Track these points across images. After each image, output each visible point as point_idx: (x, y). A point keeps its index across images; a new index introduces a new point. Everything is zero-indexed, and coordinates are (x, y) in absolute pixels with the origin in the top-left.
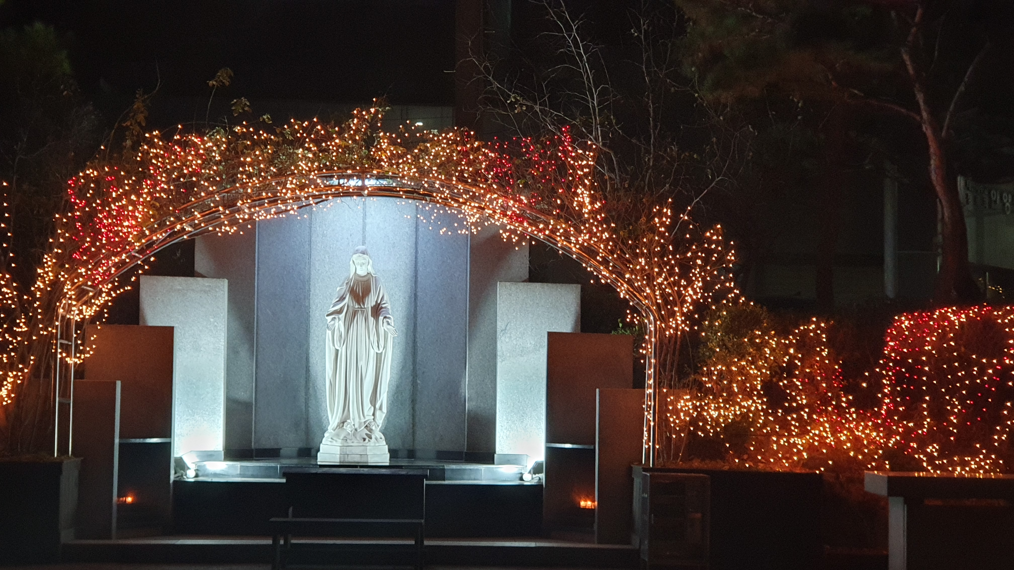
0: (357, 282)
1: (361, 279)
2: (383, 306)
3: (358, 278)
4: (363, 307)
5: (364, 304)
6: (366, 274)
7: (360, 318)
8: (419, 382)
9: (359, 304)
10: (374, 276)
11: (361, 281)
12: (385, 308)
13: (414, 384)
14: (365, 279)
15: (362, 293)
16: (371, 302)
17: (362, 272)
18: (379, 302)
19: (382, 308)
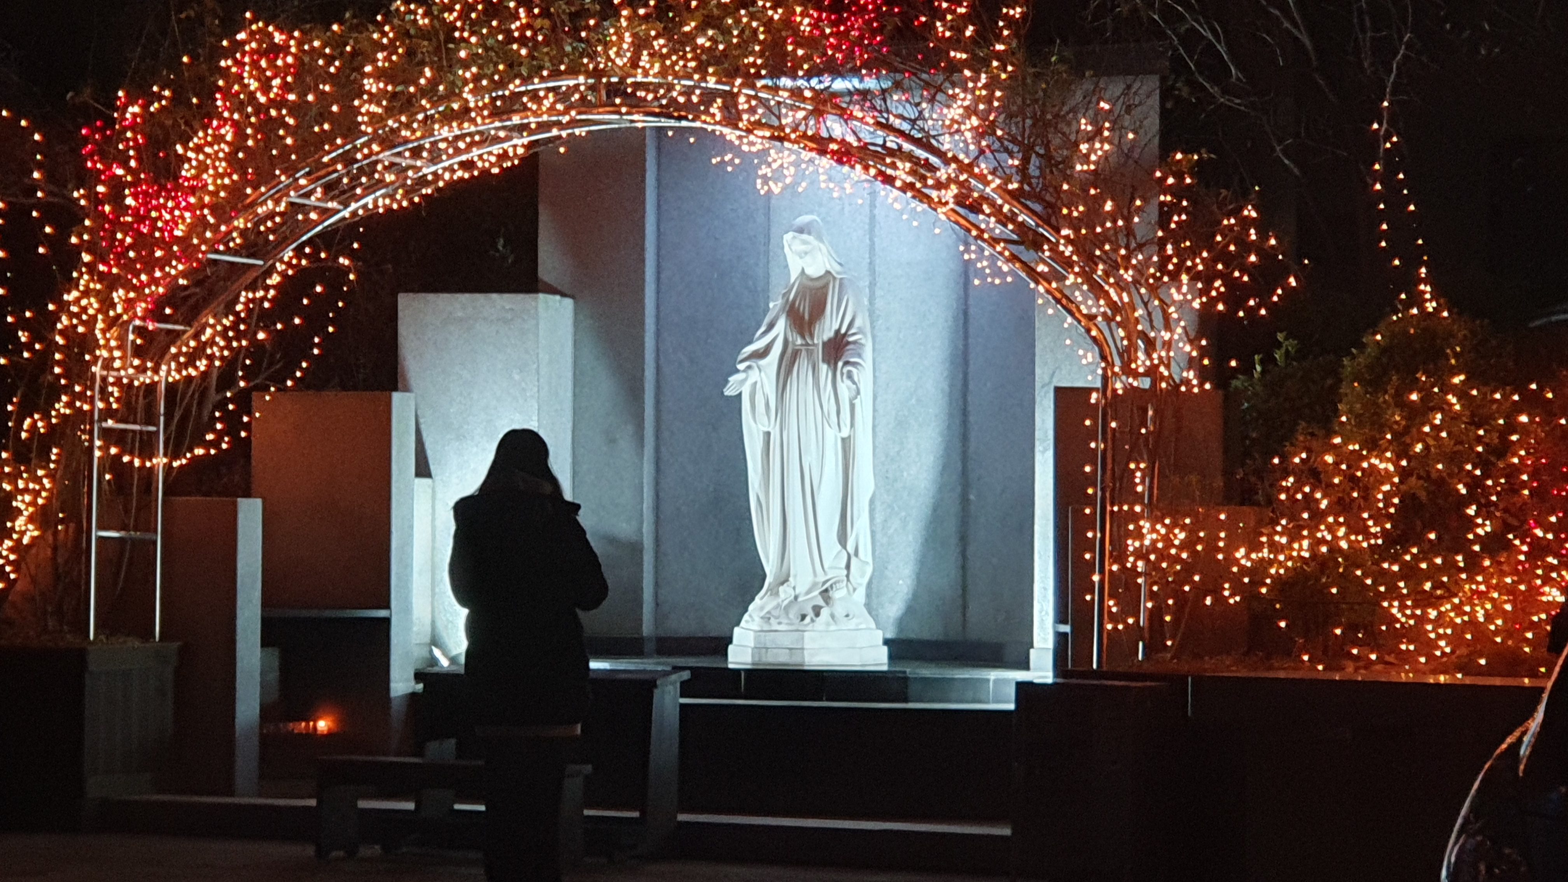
0: (802, 292)
1: (810, 284)
2: (851, 339)
3: (806, 282)
4: (810, 342)
5: (812, 336)
6: (822, 272)
7: (803, 365)
8: (972, 497)
9: (803, 337)
10: (839, 277)
11: (811, 289)
12: (855, 342)
13: (964, 500)
14: (819, 284)
15: (811, 315)
16: (826, 330)
17: (815, 270)
18: (843, 331)
19: (848, 343)
